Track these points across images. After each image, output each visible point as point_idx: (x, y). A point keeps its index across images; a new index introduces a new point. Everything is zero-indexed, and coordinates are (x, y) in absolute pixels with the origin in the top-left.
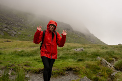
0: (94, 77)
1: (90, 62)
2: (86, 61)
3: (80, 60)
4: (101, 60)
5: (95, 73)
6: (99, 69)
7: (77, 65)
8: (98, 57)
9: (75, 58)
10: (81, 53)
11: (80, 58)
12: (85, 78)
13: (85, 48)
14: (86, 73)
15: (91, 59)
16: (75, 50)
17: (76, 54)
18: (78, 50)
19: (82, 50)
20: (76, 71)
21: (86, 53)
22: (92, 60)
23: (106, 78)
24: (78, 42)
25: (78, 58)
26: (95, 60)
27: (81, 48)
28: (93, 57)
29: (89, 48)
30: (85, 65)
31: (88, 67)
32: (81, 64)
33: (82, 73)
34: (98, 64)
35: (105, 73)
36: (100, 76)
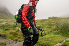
0: (15, 39)
2: (10, 30)
4: (18, 29)
6: (17, 34)
7: (5, 33)
8: (17, 28)
9: (3, 28)
11: (6, 29)
13: (8, 22)
14: (10, 37)
15: (13, 29)
16: (2, 23)
17: (3, 26)
18: (4, 23)
19: (6, 23)
20: (4, 36)
21: (9, 25)
22: (13, 30)
23: (21, 39)
24: (3, 18)
25: (5, 29)
26: (15, 30)
29: (10, 22)
30: (10, 33)
32: (7, 32)
33: (8, 37)
34: (17, 32)
35: (21, 37)
36: (18, 38)
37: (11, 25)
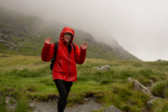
0: (123, 105)
1: (118, 85)
2: (114, 84)
3: (105, 83)
4: (134, 83)
5: (125, 100)
6: (130, 94)
7: (100, 89)
8: (130, 78)
9: (98, 79)
10: (106, 73)
11: (105, 80)
12: (112, 106)
13: (111, 65)
14: (113, 101)
15: (120, 80)
16: (98, 68)
17: (99, 73)
18: (102, 68)
19: (108, 68)
20: (99, 97)
21: (113, 73)
22: (122, 82)
23: (139, 107)
24: (102, 58)
25: (102, 80)
26: (125, 83)
27: (106, 66)
28: (122, 78)
29: (117, 65)
30: (112, 90)
31: (116, 91)
32: (106, 88)
33: (108, 101)
34: (130, 88)
35: (139, 101)
36: (132, 104)
37: (118, 71)
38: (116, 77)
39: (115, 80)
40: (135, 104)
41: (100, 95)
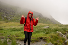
0: (55, 42)
1: (53, 34)
2: (51, 34)
3: (47, 33)
4: (59, 33)
5: (56, 40)
6: (58, 38)
7: (45, 36)
8: (57, 31)
9: (44, 32)
10: (48, 29)
11: (47, 32)
12: (50, 43)
13: (50, 26)
14: (50, 41)
15: (53, 32)
16: (44, 27)
17: (45, 29)
18: (46, 27)
20: (45, 39)
21: (50, 29)
22: (54, 33)
23: (62, 43)
24: (46, 23)
25: (46, 32)
26: (56, 33)
27: (48, 26)
28: (54, 31)
30: (50, 36)
31: (52, 37)
32: (48, 35)
34: (57, 35)
35: (62, 41)
36: (59, 42)
37: (52, 29)
38: (52, 31)
39: (51, 32)
40: (60, 42)
41: (45, 38)
